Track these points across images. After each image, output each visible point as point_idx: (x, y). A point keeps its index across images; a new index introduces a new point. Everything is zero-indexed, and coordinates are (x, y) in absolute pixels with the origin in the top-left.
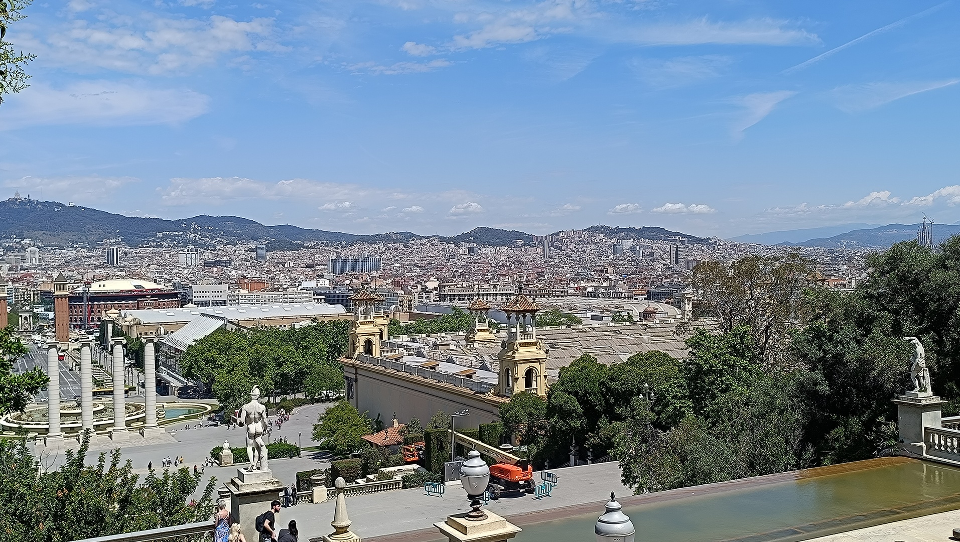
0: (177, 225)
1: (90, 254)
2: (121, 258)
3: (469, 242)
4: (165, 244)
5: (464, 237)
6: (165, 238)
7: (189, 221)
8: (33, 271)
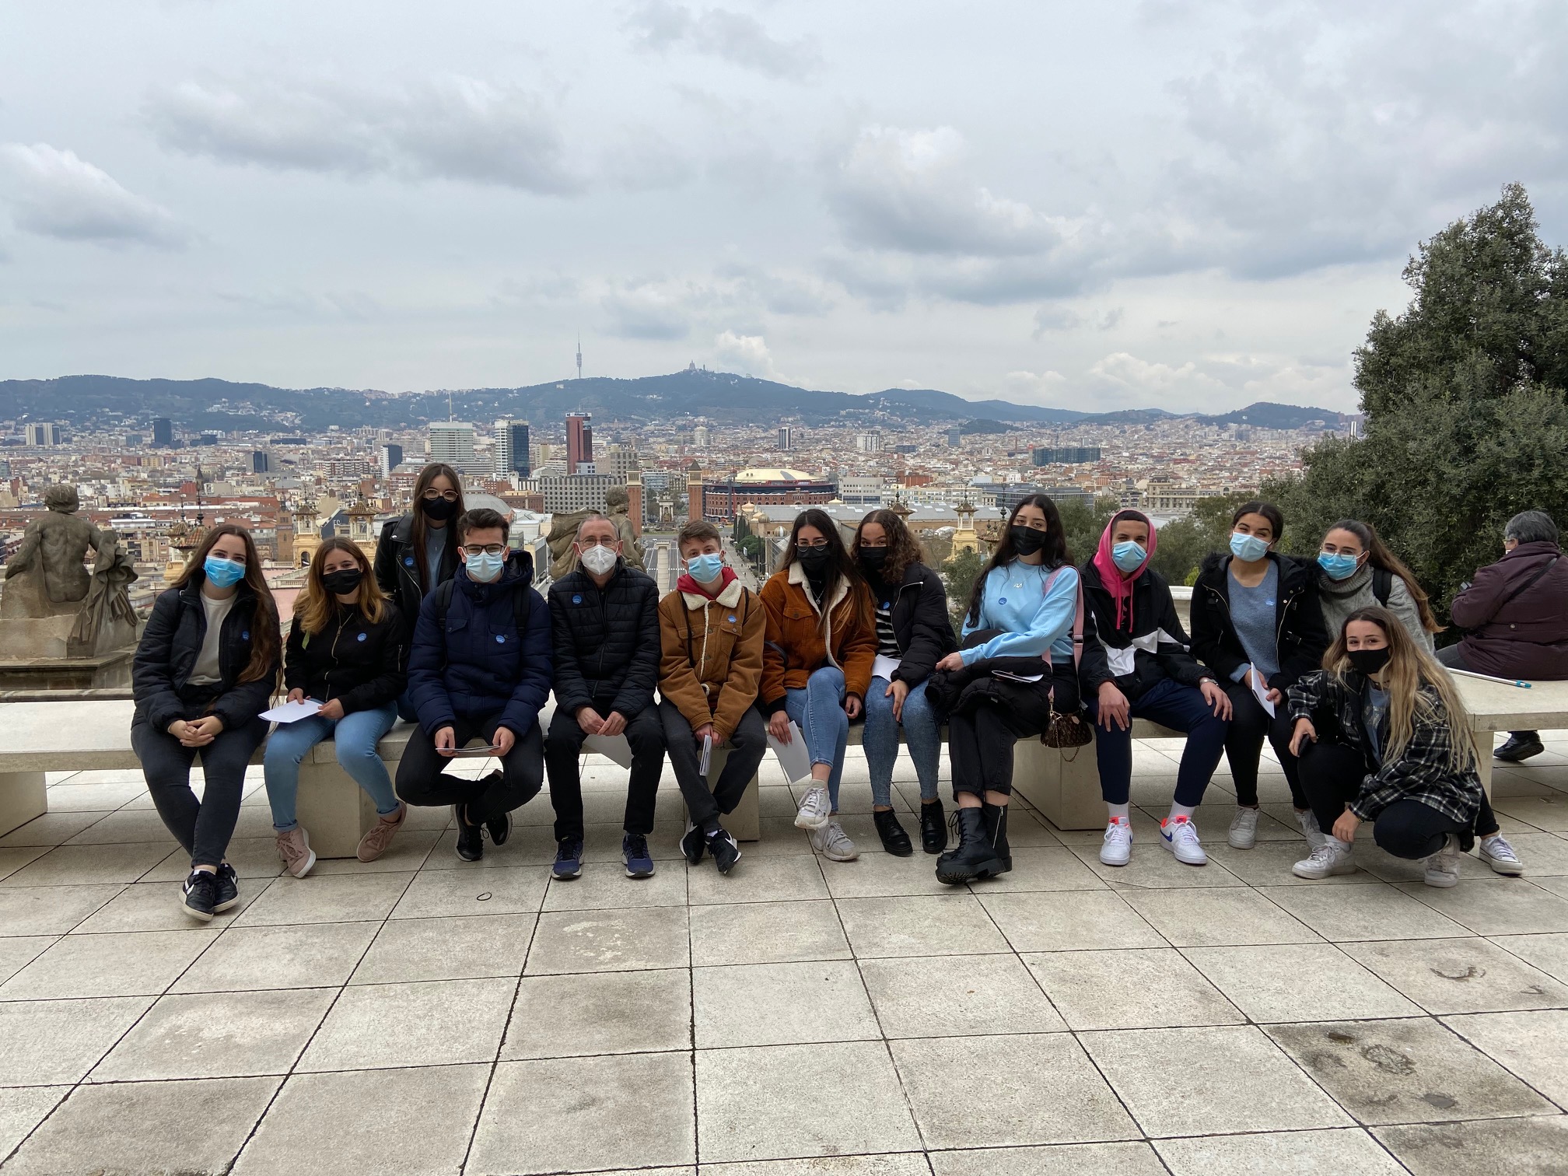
0: (862, 401)
1: (763, 435)
2: (795, 440)
3: (1240, 422)
4: (848, 423)
5: (1235, 417)
6: (849, 416)
7: (876, 397)
8: (698, 454)
